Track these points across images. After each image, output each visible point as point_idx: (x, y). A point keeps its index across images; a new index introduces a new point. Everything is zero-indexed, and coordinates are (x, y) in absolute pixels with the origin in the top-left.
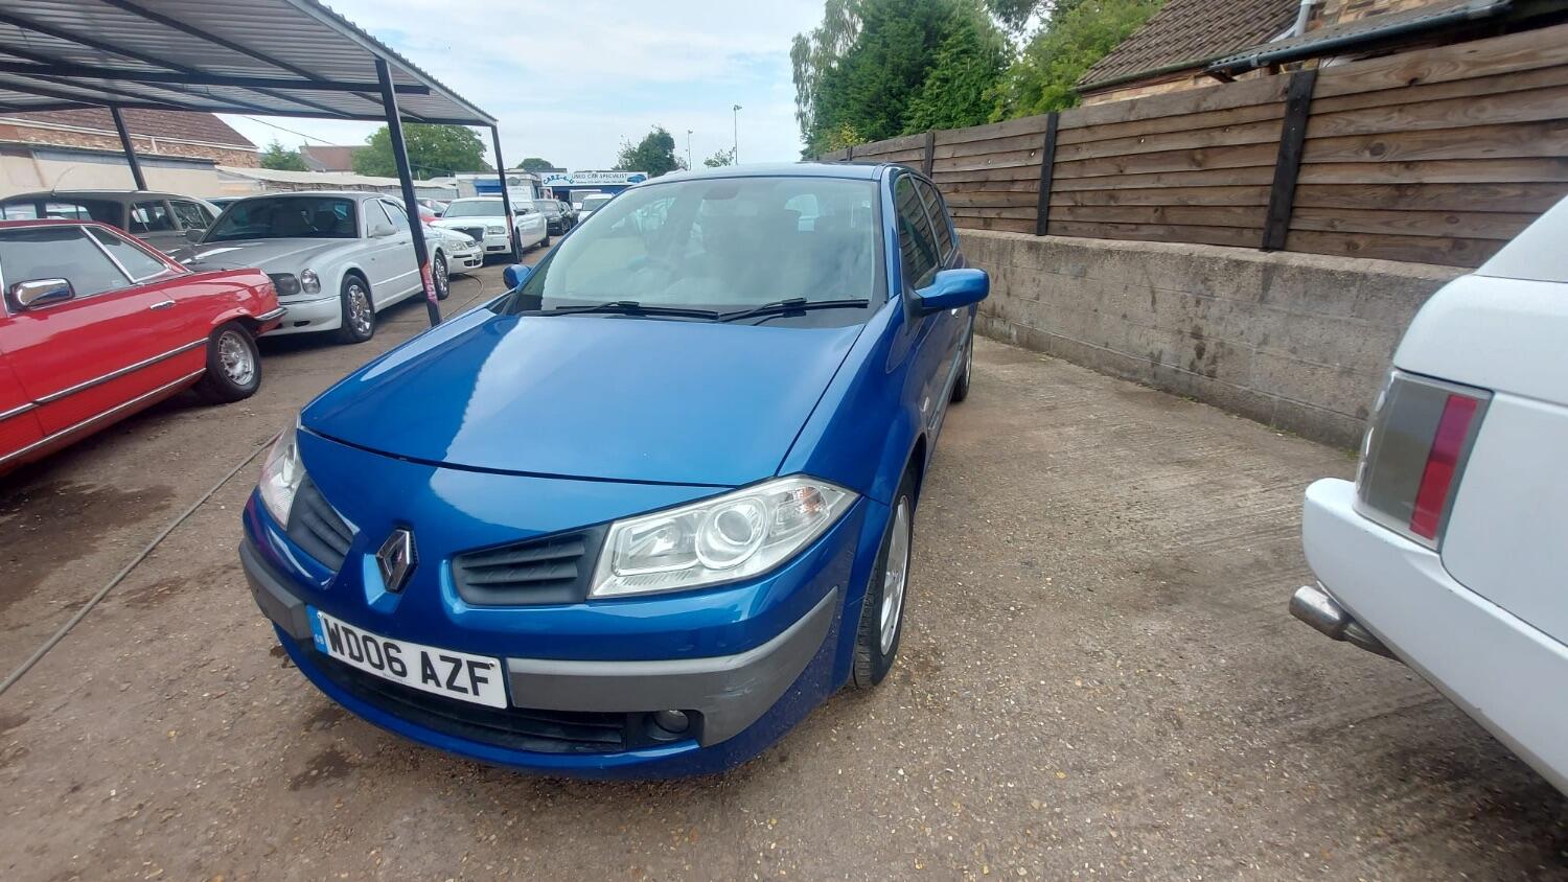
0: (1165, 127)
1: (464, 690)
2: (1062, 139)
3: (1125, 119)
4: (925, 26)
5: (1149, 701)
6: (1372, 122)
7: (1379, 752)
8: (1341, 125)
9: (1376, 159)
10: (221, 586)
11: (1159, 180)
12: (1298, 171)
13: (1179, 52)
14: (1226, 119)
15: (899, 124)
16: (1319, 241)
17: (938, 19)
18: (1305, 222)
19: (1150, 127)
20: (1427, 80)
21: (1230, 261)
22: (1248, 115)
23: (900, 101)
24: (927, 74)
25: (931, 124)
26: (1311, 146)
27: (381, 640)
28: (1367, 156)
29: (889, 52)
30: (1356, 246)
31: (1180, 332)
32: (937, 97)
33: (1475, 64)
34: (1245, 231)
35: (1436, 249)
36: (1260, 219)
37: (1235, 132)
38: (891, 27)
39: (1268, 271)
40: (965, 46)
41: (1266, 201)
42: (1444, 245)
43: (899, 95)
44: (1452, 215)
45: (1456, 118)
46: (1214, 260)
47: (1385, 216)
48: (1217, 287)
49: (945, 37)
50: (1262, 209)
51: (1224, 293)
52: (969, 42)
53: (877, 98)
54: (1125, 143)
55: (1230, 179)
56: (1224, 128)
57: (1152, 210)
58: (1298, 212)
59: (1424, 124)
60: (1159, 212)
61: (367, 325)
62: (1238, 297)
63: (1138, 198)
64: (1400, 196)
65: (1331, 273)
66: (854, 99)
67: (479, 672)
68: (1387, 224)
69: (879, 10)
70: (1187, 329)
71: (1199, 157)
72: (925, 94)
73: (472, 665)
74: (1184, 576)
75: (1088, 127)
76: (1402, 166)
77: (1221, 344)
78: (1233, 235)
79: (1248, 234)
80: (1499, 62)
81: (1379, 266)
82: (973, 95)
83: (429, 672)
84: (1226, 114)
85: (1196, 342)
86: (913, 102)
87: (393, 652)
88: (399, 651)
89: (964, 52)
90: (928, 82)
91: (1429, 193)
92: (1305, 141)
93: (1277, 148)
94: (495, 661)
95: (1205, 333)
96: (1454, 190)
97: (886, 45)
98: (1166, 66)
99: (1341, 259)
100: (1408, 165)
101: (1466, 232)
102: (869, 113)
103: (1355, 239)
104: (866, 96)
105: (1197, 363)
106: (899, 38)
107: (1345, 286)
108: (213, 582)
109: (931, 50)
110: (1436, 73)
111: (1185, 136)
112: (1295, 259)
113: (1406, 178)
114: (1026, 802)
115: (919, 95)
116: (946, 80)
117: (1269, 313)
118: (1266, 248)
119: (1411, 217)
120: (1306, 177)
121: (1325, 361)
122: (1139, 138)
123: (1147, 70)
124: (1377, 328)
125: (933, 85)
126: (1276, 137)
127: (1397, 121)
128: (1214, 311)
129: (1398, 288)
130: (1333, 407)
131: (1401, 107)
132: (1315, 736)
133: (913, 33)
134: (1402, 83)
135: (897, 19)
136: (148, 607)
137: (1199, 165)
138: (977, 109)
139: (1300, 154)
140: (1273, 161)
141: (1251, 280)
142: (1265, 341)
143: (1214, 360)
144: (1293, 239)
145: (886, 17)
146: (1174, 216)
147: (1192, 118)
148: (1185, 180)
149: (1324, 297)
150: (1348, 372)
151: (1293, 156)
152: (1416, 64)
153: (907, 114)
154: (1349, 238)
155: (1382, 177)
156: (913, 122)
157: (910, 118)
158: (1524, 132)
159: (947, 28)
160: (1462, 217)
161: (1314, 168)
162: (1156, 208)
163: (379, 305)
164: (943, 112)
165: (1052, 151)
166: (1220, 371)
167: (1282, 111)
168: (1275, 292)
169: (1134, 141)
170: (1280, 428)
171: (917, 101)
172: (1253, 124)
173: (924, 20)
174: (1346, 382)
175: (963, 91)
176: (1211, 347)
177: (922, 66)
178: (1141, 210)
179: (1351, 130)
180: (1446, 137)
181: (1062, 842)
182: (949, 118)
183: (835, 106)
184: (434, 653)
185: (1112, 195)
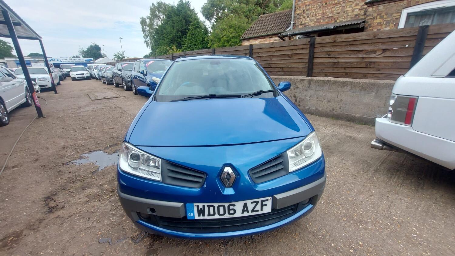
0: (281, 49)
1: (258, 211)
2: (254, 51)
3: (271, 47)
4: (184, 19)
5: (347, 173)
6: (327, 49)
7: (386, 171)
8: (321, 49)
9: (329, 57)
10: (45, 227)
11: (281, 61)
12: (313, 59)
13: (264, 31)
14: (296, 47)
15: (181, 46)
16: (319, 74)
17: (188, 17)
18: (316, 70)
19: (277, 49)
20: (337, 41)
21: (301, 79)
22: (301, 47)
23: (180, 39)
24: (187, 32)
25: (191, 46)
26: (315, 54)
27: (226, 205)
28: (327, 56)
29: (175, 25)
30: (327, 75)
31: (291, 96)
32: (191, 39)
33: (345, 39)
34: (303, 73)
35: (342, 75)
36: (306, 70)
37: (298, 50)
38: (175, 18)
39: (310, 81)
40: (197, 25)
41: (307, 66)
42: (344, 74)
43: (180, 38)
44: (345, 68)
45: (343, 49)
46: (297, 79)
47: (332, 69)
48: (298, 85)
49: (191, 22)
50: (306, 68)
51: (300, 86)
52: (198, 25)
53: (173, 38)
54: (272, 52)
55: (298, 61)
56: (295, 49)
57: (280, 68)
58: (314, 68)
59: (337, 50)
60: (281, 69)
61: (6, 118)
62: (303, 87)
63: (276, 66)
64: (335, 64)
65: (323, 81)
66: (166, 38)
67: (264, 203)
68: (333, 70)
69: (170, 13)
70: (292, 96)
71: (290, 56)
72: (187, 38)
73: (262, 201)
74: (329, 148)
75: (261, 48)
76: (334, 58)
77: (301, 98)
78: (301, 74)
79: (304, 73)
80: (350, 38)
81: (332, 79)
82: (201, 39)
83: (245, 209)
84: (296, 46)
85: (295, 98)
86: (184, 40)
87: (231, 207)
88: (234, 205)
89: (196, 27)
90: (188, 35)
91: (341, 63)
92: (314, 53)
93: (308, 54)
94: (271, 198)
95: (297, 96)
96: (345, 63)
97: (173, 23)
98: (263, 34)
99: (325, 78)
100: (336, 58)
101: (347, 71)
102: (171, 42)
103: (327, 73)
104: (170, 37)
105: (296, 103)
106: (177, 21)
107: (327, 83)
108: (38, 227)
109: (187, 26)
110: (339, 40)
111: (287, 51)
112: (315, 78)
113: (336, 61)
114: (349, 200)
115: (186, 38)
116: (193, 34)
117: (311, 90)
118: (308, 76)
119: (337, 69)
120: (315, 61)
121: (324, 100)
122: (275, 51)
123: (258, 35)
124: (334, 92)
125: (190, 35)
126: (308, 52)
127: (332, 49)
128: (298, 91)
129: (337, 83)
130: (327, 109)
131: (333, 46)
132: (376, 171)
133: (181, 20)
134: (333, 42)
135: (176, 16)
136: (12, 248)
137: (290, 58)
138: (203, 43)
139: (313, 56)
140: (308, 57)
141: (306, 83)
142: (311, 97)
143: (300, 102)
144: (314, 74)
145: (173, 15)
146: (285, 70)
147: (288, 47)
148: (288, 61)
149: (323, 86)
150: (329, 101)
151: (312, 56)
152: (335, 38)
153: (183, 43)
154: (326, 73)
155: (331, 60)
156: (185, 45)
157: (184, 44)
158: (355, 52)
159: (191, 20)
160: (347, 69)
161: (317, 58)
162: (281, 68)
163: (9, 109)
164: (193, 43)
165: (252, 54)
166: (301, 104)
167: (309, 46)
168: (311, 86)
169: (273, 52)
170: (317, 115)
171: (186, 40)
172: (302, 49)
173: (184, 17)
174: (329, 104)
175: (198, 37)
176: (298, 99)
177: (185, 30)
178: (277, 68)
179: (323, 51)
180: (342, 53)
181: (361, 204)
182: (195, 45)
183: (160, 39)
184: (249, 202)
185: (269, 65)
